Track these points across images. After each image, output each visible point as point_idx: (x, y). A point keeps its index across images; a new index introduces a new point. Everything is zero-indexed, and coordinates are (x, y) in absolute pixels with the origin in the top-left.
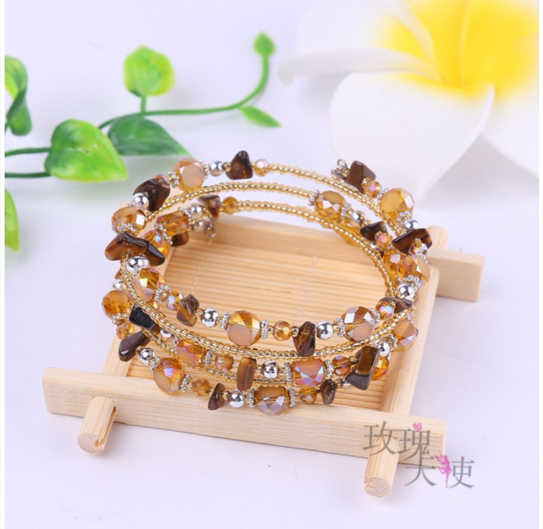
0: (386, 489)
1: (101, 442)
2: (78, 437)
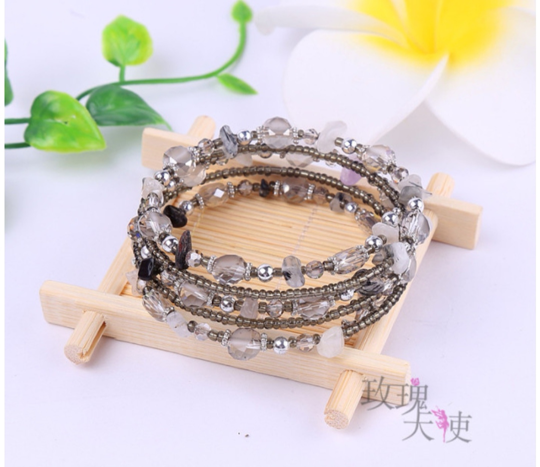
0: (344, 421)
1: (86, 354)
2: (65, 348)
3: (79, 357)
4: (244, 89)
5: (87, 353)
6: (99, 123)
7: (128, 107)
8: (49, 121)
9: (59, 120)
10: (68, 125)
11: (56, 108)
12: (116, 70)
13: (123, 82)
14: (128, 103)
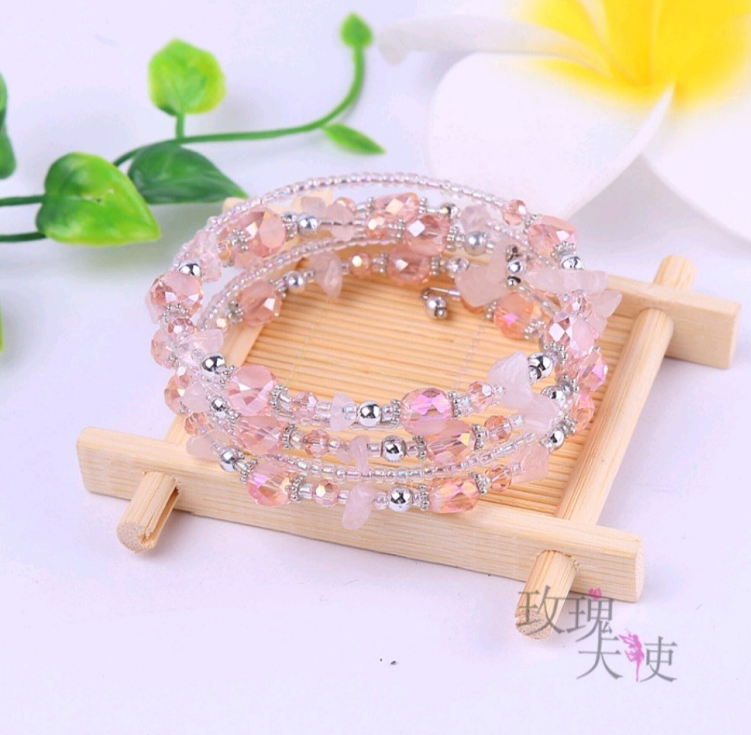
1: (150, 537)
2: (118, 528)
3: (139, 541)
4: (365, 146)
5: (152, 535)
6: (149, 200)
7: (191, 175)
8: (74, 198)
9: (88, 197)
10: (102, 204)
11: (83, 178)
12: (171, 121)
13: (181, 139)
14: (190, 169)
